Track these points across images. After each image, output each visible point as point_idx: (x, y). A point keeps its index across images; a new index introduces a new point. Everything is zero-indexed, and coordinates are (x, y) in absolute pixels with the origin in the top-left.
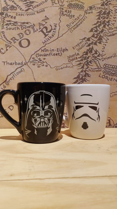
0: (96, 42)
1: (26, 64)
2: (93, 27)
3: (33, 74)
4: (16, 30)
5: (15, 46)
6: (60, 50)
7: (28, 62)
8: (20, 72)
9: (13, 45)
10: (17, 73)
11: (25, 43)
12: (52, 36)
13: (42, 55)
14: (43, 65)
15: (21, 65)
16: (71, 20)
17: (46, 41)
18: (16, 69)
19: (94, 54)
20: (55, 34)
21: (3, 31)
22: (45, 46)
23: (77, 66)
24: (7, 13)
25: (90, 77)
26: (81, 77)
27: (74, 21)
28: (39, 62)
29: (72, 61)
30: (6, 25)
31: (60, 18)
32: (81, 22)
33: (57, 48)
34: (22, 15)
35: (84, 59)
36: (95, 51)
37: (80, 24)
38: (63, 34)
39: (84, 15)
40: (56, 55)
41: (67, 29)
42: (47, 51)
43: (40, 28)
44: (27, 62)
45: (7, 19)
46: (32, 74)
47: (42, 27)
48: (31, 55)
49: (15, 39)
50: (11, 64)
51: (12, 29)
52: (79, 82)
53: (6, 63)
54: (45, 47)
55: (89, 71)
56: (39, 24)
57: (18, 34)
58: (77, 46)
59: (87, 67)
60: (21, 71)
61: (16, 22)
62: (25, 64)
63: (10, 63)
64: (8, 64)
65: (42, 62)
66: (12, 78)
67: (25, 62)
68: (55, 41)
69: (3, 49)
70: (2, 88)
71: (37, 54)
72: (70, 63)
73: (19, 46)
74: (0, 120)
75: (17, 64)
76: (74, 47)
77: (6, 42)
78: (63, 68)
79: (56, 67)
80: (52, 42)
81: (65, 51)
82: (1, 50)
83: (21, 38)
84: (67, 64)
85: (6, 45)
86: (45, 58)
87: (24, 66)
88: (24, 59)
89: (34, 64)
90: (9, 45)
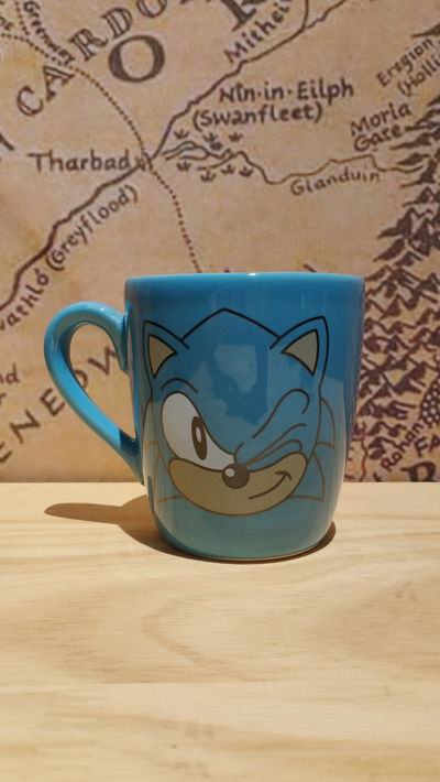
1: (145, 163)
3: (180, 216)
5: (88, 77)
6: (313, 90)
7: (155, 156)
8: (115, 206)
9: (82, 68)
10: (103, 208)
11: (137, 58)
12: (273, 22)
13: (222, 117)
14: (230, 170)
15: (121, 168)
17: (244, 44)
18: (98, 191)
20: (286, 10)
21: (31, 3)
23: (397, 174)
26: (417, 225)
28: (208, 154)
29: (372, 146)
33: (301, 79)
35: (433, 135)
38: (330, 9)
40: (296, 114)
42: (250, 96)
44: (151, 154)
46: (176, 215)
48: (170, 118)
50: (73, 165)
52: (409, 253)
53: (45, 161)
54: (238, 78)
57: (103, 12)
58: (399, 70)
60: (123, 200)
62: (140, 166)
63: (65, 161)
64: (57, 165)
65: (223, 155)
66: (77, 233)
67: (140, 156)
68: (286, 45)
69: (33, 89)
70: (28, 287)
71: (201, 112)
72: (365, 156)
73: (109, 73)
74: (25, 440)
75: (100, 165)
76: (385, 73)
77: (47, 56)
78: (329, 182)
79: (293, 179)
80: (274, 49)
81: (340, 96)
82: (20, 93)
83: (118, 32)
84: (350, 160)
85: (48, 71)
86: (239, 133)
87: (134, 175)
88: (137, 141)
89: (182, 162)
90: (60, 72)
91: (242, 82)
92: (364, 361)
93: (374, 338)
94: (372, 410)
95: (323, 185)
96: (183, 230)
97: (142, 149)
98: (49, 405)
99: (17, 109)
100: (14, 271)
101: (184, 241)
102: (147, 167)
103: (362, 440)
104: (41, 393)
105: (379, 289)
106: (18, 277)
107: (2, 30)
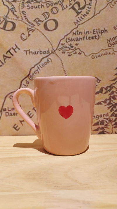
1: (53, 52)
3: (63, 65)
4: (39, 8)
5: (39, 30)
6: (97, 31)
7: (56, 50)
8: (46, 63)
9: (37, 28)
10: (43, 64)
11: (51, 25)
12: (86, 14)
13: (73, 39)
14: (76, 53)
15: (47, 53)
17: (79, 20)
18: (41, 60)
20: (90, 11)
21: (24, 11)
22: (77, 27)
28: (70, 49)
29: (113, 46)
30: (27, 2)
33: (94, 29)
38: (101, 10)
40: (92, 38)
41: (106, 3)
42: (80, 34)
43: (71, 4)
44: (55, 49)
46: (62, 65)
47: (73, 2)
48: (60, 40)
49: (39, 21)
50: (35, 53)
51: (35, 8)
53: (28, 52)
54: (77, 29)
57: (42, 13)
60: (48, 61)
62: (52, 53)
63: (33, 52)
64: (31, 53)
65: (74, 49)
66: (36, 71)
67: (52, 50)
68: (90, 20)
69: (25, 34)
70: (24, 85)
71: (68, 38)
72: (111, 48)
73: (44, 29)
74: (23, 125)
75: (42, 53)
76: (116, 27)
77: (28, 25)
78: (101, 55)
79: (92, 55)
80: (86, 21)
81: (104, 32)
82: (21, 35)
83: (46, 18)
84: (107, 49)
85: (28, 29)
86: (78, 43)
87: (51, 55)
88: (51, 46)
89: (63, 51)
90: (31, 29)
91: (78, 30)
92: (112, 102)
93: (114, 96)
94: (114, 115)
95: (100, 56)
96: (64, 69)
97: (53, 48)
98: (29, 115)
99: (21, 39)
100: (20, 81)
101: (64, 72)
102: (54, 53)
103: (112, 123)
104: (27, 112)
105: (115, 83)
106: (21, 82)
107: (16, 19)
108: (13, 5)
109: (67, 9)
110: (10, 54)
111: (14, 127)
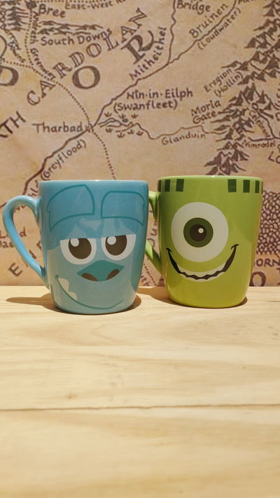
0: (262, 73)
1: (90, 128)
2: (255, 36)
3: (107, 154)
4: (64, 44)
5: (62, 86)
6: (173, 94)
7: (95, 125)
8: (75, 150)
9: (59, 82)
10: (69, 151)
11: (86, 77)
12: (153, 60)
13: (128, 106)
14: (132, 132)
15: (78, 131)
16: (201, 19)
17: (139, 71)
18: (67, 142)
19: (258, 104)
20: (160, 54)
21: (34, 49)
22: (136, 84)
23: (214, 135)
24: (43, 3)
25: (246, 160)
26: (224, 160)
27: (209, 20)
28: (121, 124)
29: (202, 121)
30: (42, 32)
31: (174, 13)
32: (226, 23)
33: (167, 88)
34: (79, 8)
35: (232, 116)
36: (259, 96)
37: (222, 28)
38: (182, 54)
39: (234, 5)
40: (164, 105)
41: (192, 41)
42: (142, 96)
43: (125, 40)
44: (93, 124)
45: (43, 18)
46: (105, 154)
47: (128, 36)
48: (102, 107)
50: (54, 130)
51: (56, 44)
52: (220, 173)
53: (41, 127)
54: (136, 88)
55: (244, 145)
56: (123, 30)
57: (70, 54)
58: (215, 84)
59: (239, 136)
60: (79, 147)
61: (66, 26)
62: (88, 130)
63: (50, 127)
64: (47, 129)
65: (129, 125)
66: (56, 163)
67: (87, 125)
68: (160, 72)
69: (35, 92)
70: (32, 189)
71: (118, 104)
72: (198, 126)
73: (72, 84)
75: (68, 129)
76: (208, 85)
77: (42, 76)
78: (181, 138)
79: (163, 137)
80: (154, 73)
81: (186, 96)
82: (29, 94)
83: (77, 64)
84: (191, 128)
85: (42, 83)
86: (136, 114)
87: (85, 135)
88: (86, 118)
89: (108, 128)
90: (48, 84)
91: (138, 89)
95: (178, 140)
97: (89, 122)
99: (27, 102)
100: (25, 181)
101: (109, 167)
102: (91, 130)
104: (37, 242)
106: (27, 184)
107: (19, 62)
108: (13, 37)
109: (118, 48)
110: (5, 129)
111: (10, 269)
